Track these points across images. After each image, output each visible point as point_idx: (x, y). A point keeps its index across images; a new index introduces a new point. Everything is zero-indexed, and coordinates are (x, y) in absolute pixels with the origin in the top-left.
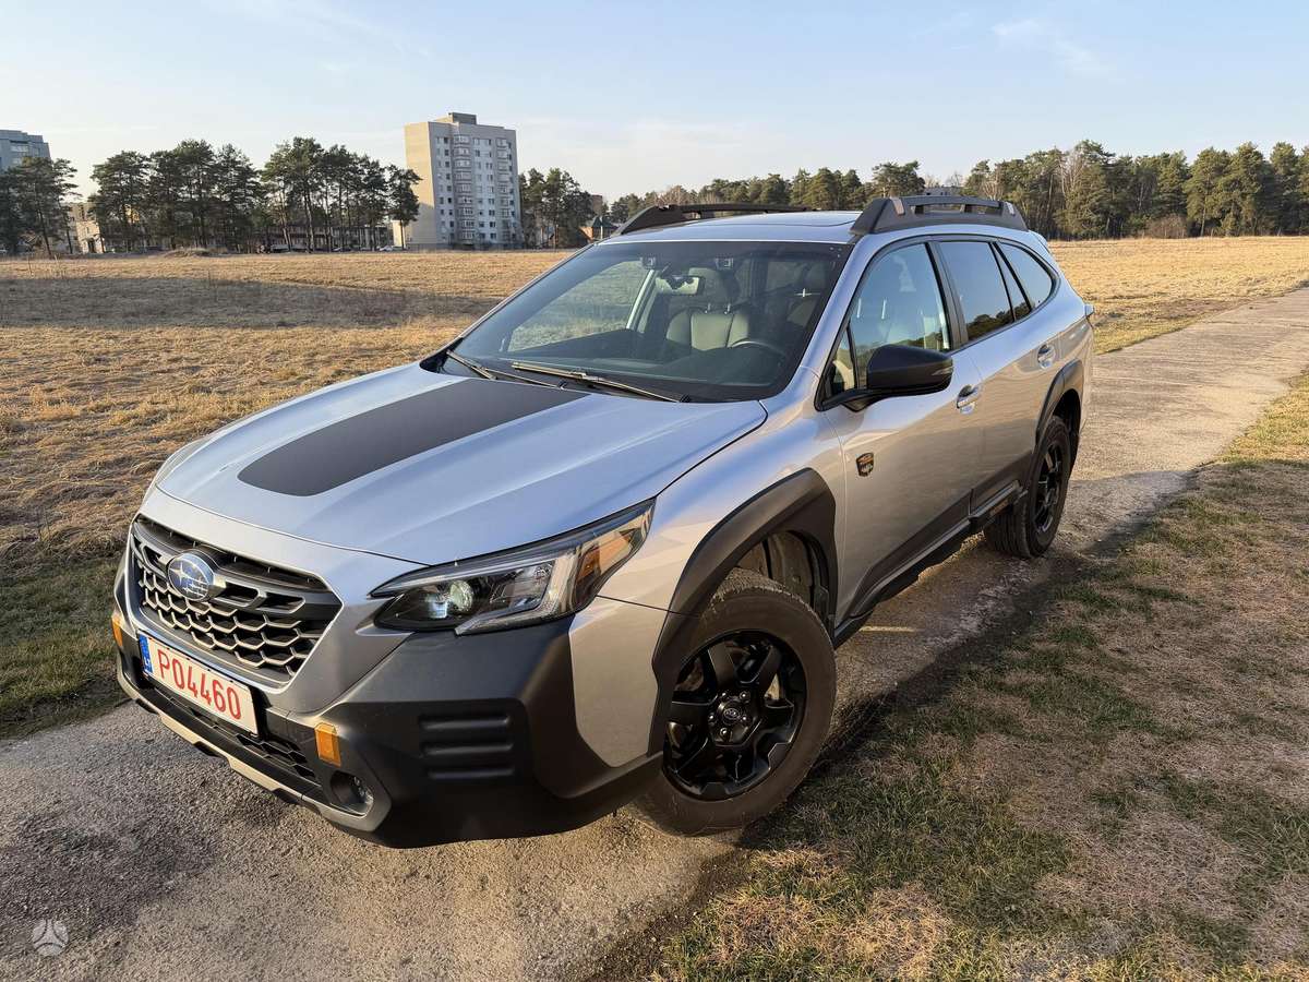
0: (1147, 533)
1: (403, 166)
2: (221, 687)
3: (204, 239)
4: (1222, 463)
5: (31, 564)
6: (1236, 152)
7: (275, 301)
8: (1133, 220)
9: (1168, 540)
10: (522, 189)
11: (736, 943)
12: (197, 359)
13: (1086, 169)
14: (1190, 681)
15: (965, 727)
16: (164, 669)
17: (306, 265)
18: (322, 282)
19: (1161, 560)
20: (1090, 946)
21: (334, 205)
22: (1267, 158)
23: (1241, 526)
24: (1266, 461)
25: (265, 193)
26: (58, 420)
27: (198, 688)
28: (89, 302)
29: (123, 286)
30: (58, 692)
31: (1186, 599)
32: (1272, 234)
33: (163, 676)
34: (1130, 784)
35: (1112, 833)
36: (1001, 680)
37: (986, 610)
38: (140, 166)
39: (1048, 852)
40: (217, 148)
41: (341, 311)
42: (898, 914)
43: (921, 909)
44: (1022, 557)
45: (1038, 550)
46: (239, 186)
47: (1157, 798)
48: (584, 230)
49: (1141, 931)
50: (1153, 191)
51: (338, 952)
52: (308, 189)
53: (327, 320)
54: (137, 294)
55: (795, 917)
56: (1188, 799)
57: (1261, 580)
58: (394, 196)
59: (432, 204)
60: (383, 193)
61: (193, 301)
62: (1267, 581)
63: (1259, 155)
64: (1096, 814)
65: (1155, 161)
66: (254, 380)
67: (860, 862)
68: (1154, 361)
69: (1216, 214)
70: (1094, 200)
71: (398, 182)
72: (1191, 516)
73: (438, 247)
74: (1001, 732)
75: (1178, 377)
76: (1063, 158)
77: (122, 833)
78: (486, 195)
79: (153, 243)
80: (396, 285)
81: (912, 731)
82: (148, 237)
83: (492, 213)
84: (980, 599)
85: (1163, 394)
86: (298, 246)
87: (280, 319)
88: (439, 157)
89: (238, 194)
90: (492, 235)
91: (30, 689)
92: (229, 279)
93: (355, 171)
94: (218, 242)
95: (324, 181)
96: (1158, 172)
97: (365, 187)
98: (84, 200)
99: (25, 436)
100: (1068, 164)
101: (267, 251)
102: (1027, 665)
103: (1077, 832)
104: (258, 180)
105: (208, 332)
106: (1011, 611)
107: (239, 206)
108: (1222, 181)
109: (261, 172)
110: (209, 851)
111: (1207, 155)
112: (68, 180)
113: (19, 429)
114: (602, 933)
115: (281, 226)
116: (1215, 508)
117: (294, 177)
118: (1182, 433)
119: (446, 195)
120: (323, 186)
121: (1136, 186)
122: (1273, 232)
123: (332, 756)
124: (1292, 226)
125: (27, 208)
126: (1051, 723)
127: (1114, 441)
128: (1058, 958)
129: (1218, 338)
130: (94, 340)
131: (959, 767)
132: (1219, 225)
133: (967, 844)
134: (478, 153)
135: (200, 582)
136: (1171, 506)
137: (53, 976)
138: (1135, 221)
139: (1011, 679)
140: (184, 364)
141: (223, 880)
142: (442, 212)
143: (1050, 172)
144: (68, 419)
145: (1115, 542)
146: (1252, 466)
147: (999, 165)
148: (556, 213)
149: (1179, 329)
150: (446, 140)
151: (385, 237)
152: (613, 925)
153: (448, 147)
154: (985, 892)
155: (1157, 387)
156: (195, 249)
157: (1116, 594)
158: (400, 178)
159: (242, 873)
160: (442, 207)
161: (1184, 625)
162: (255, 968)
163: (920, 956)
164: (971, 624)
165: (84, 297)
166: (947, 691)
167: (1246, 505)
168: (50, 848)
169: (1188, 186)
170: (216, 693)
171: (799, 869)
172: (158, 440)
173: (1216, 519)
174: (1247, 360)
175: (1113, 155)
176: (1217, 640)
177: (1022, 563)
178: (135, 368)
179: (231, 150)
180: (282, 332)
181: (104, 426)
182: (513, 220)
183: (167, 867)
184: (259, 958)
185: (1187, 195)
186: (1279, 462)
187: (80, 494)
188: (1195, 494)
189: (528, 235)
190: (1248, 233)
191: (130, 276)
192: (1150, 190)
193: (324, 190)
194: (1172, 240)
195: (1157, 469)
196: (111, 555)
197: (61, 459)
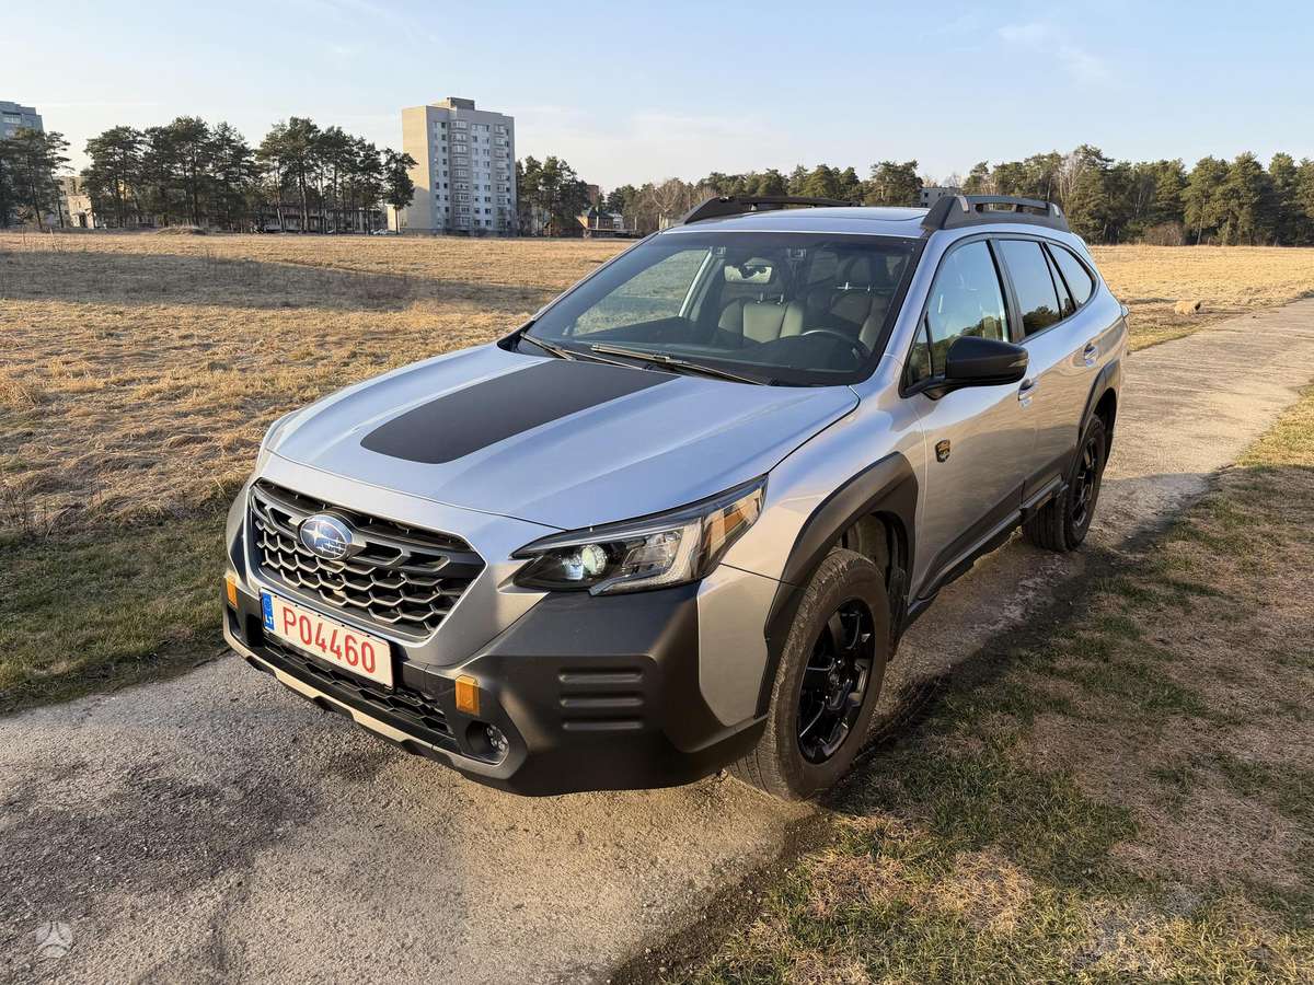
0: (1176, 532)
1: (399, 150)
2: (355, 642)
3: (197, 217)
4: (1241, 467)
5: (84, 531)
6: (1235, 161)
7: (276, 281)
8: (1131, 226)
9: (1198, 539)
10: (519, 176)
11: (832, 897)
12: (208, 337)
13: (1085, 174)
14: (1234, 671)
15: (1023, 707)
16: (289, 626)
17: (302, 247)
18: (320, 264)
19: (1193, 556)
20: (1166, 908)
21: (329, 187)
22: (1266, 168)
23: (1267, 527)
24: (1284, 466)
25: (260, 173)
26: (82, 392)
27: (328, 644)
28: (90, 275)
29: (120, 261)
30: (137, 651)
31: (1221, 595)
32: (1268, 245)
33: (286, 632)
34: (1186, 763)
35: (1175, 807)
36: (1051, 664)
37: (1027, 600)
38: (134, 142)
39: (1118, 823)
40: (212, 125)
41: (344, 294)
42: (981, 875)
43: (1004, 871)
44: (1058, 551)
45: (1073, 543)
46: (234, 165)
47: (1214, 777)
48: (580, 219)
49: (1214, 895)
50: (1151, 198)
51: (452, 896)
52: (303, 170)
53: (330, 302)
54: (134, 271)
55: (884, 874)
56: (1244, 778)
57: (1292, 579)
58: (389, 179)
59: (428, 188)
60: (379, 177)
61: (193, 279)
62: (1297, 579)
63: (1258, 166)
64: (1157, 788)
65: (1154, 168)
66: (270, 359)
67: (939, 827)
68: (1164, 367)
69: (1213, 222)
70: (1091, 205)
71: (393, 166)
72: (1217, 517)
73: (434, 233)
74: (1059, 712)
75: (1188, 383)
76: (1062, 162)
77: (224, 784)
78: (483, 181)
79: (145, 219)
80: (397, 268)
81: (972, 709)
82: (141, 213)
83: (487, 199)
84: (1021, 590)
85: (1175, 398)
86: (291, 228)
87: (285, 300)
88: (436, 142)
89: (233, 173)
90: (487, 222)
91: (110, 648)
92: (229, 257)
93: (350, 153)
94: (210, 220)
95: (320, 163)
96: (1156, 180)
97: (361, 170)
98: (77, 174)
99: (54, 407)
100: (1067, 168)
101: (261, 231)
102: (1075, 651)
103: (1141, 804)
104: (253, 159)
105: (214, 311)
106: (1051, 601)
107: (233, 185)
108: (1220, 189)
109: (256, 151)
110: (312, 802)
111: (1205, 164)
112: (61, 154)
113: (45, 400)
114: (700, 884)
115: (275, 207)
116: (1240, 509)
117: (290, 158)
118: (1198, 437)
119: (442, 180)
120: (318, 166)
121: (1135, 191)
122: (1270, 243)
123: (471, 706)
124: (1288, 237)
125: (19, 181)
126: (1104, 705)
127: (1133, 442)
128: (1136, 917)
129: (1225, 346)
130: (101, 315)
131: (1021, 744)
132: (1216, 234)
133: (1039, 813)
134: (476, 139)
135: (337, 541)
136: (1196, 506)
137: (184, 911)
138: (1132, 227)
139: (1061, 664)
140: (195, 342)
141: (330, 829)
142: (438, 196)
143: (1049, 176)
144: (91, 392)
145: (1145, 539)
146: (1271, 470)
147: (997, 167)
148: (551, 202)
149: (1185, 336)
150: (443, 125)
151: (379, 221)
152: (709, 878)
153: (445, 132)
154: (1061, 856)
155: (1169, 392)
156: (188, 227)
157: (1152, 587)
158: (397, 161)
159: (347, 822)
160: (438, 192)
161: (1223, 619)
162: (375, 908)
163: (1008, 912)
164: (1015, 613)
165: (82, 271)
166: (999, 674)
167: (1269, 507)
168: (157, 796)
169: (1187, 194)
170: (348, 648)
171: (881, 832)
172: (186, 415)
173: (1242, 520)
174: (1255, 368)
175: (1112, 161)
176: (1255, 633)
177: (1057, 556)
178: (148, 342)
179: (226, 128)
180: (287, 312)
181: (130, 400)
182: (508, 207)
183: (275, 814)
184: (376, 899)
185: (1184, 202)
186: (1297, 467)
187: (121, 465)
188: (1219, 495)
189: (522, 222)
190: (1245, 243)
191: (128, 252)
192: (1148, 197)
193: (319, 171)
194: (1168, 248)
195: (1179, 472)
196: (160, 524)
197: (94, 430)
